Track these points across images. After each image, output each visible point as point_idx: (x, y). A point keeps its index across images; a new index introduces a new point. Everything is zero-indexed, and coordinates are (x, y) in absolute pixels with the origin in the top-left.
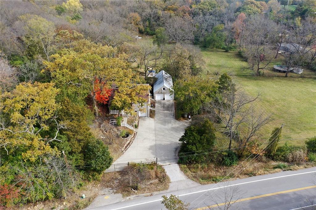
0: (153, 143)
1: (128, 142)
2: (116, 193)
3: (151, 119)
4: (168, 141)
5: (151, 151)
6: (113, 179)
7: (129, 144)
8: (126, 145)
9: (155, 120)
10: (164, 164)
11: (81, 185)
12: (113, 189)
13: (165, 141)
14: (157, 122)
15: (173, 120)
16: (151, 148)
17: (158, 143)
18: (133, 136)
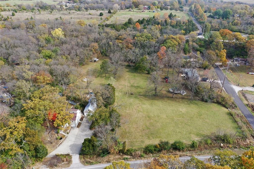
0: (73, 143)
1: (61, 142)
2: (47, 167)
3: (77, 128)
4: (80, 142)
5: (70, 147)
6: (48, 161)
7: (61, 143)
8: (59, 144)
9: (79, 129)
10: (73, 155)
11: (33, 163)
12: (47, 165)
13: (79, 142)
14: (80, 131)
15: (88, 130)
16: (71, 146)
17: (75, 143)
18: (64, 139)
